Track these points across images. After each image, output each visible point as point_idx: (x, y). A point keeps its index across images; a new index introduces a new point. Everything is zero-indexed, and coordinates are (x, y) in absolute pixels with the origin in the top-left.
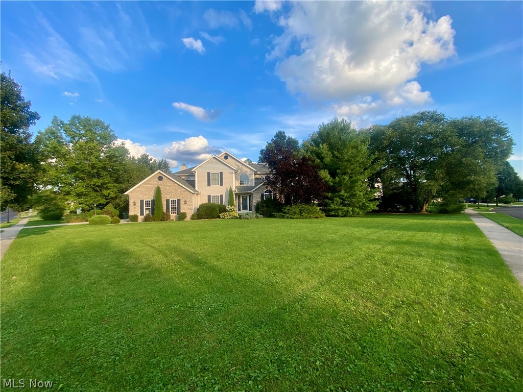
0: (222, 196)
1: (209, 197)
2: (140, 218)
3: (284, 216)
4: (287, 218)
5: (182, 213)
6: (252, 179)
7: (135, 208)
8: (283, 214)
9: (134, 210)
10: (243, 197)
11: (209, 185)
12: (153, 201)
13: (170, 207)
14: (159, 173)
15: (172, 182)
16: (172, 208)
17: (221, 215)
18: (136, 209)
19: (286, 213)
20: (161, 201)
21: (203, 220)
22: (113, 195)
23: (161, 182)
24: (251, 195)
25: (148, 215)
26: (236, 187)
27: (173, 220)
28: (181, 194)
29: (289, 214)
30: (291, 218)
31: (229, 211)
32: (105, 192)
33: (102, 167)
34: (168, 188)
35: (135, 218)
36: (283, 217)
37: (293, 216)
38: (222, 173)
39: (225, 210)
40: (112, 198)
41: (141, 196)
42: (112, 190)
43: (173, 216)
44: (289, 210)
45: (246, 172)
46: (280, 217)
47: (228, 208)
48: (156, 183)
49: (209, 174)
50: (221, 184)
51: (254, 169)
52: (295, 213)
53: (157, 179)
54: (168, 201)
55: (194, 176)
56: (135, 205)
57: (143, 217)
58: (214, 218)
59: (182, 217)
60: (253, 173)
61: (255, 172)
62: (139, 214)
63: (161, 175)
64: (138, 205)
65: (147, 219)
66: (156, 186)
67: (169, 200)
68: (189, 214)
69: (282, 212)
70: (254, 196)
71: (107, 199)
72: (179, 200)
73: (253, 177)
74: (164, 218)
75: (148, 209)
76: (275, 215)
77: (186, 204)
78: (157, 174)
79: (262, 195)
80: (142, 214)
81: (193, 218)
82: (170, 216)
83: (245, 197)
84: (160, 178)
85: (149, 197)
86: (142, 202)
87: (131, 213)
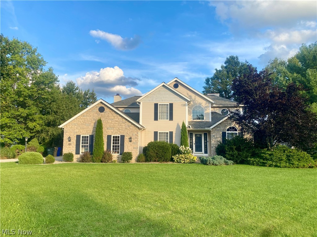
0: (171, 133)
1: (156, 133)
2: (76, 157)
3: (264, 163)
4: (270, 166)
5: (126, 153)
6: (208, 114)
7: (70, 144)
8: (262, 161)
9: (68, 148)
10: (196, 135)
11: (156, 118)
12: (92, 137)
13: (112, 145)
14: (101, 103)
15: (115, 115)
16: (113, 146)
17: (175, 158)
18: (71, 146)
19: (267, 160)
20: (102, 137)
21: (153, 163)
22: (39, 128)
23: (103, 113)
24: (207, 134)
25: (85, 155)
26: (189, 122)
27: (115, 161)
28: (126, 129)
29: (272, 160)
30: (276, 166)
31: (184, 153)
32: (31, 125)
33: (29, 95)
34: (111, 121)
35: (69, 157)
36: (264, 165)
37: (279, 165)
38: (172, 104)
39: (179, 152)
40: (38, 132)
41: (77, 130)
42: (37, 122)
43: (115, 156)
44: (270, 155)
45: (200, 104)
46: (258, 165)
47: (182, 148)
48: (96, 115)
49: (156, 105)
50: (171, 118)
51: (211, 101)
52: (282, 160)
53: (97, 110)
54: (109, 137)
55: (139, 108)
56: (70, 141)
57: (78, 156)
58: (166, 161)
59: (126, 157)
60: (210, 105)
61: (212, 104)
62: (74, 153)
63: (103, 106)
64: (74, 141)
65: (83, 159)
66: (98, 118)
67: (111, 136)
68: (135, 154)
69: (261, 157)
70: (213, 134)
71: (32, 133)
72: (123, 137)
73: (210, 110)
74: (105, 158)
75: (85, 146)
76: (250, 160)
77: (131, 141)
78: (98, 104)
79: (224, 134)
80: (77, 152)
81: (138, 160)
82: (111, 156)
83: (198, 136)
84: (102, 110)
85: (87, 131)
86: (78, 137)
87: (65, 150)
